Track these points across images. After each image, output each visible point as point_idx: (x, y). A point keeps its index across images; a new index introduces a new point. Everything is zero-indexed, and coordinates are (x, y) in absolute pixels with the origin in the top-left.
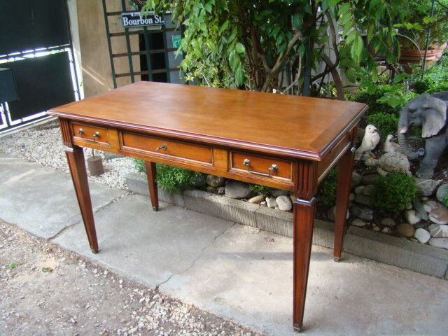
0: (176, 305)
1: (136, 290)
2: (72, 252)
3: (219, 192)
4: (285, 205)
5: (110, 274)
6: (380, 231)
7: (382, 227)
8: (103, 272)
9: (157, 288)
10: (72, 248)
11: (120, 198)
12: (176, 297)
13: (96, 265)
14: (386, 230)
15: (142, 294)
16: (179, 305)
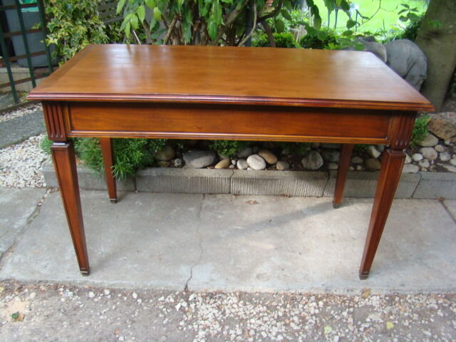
0: (220, 297)
1: (162, 298)
2: (40, 281)
3: (176, 164)
4: (260, 163)
5: (113, 291)
6: (355, 170)
7: (355, 165)
8: (102, 291)
9: (186, 287)
10: (37, 277)
11: (44, 198)
12: (215, 290)
13: (86, 287)
14: (359, 168)
15: (172, 300)
16: (224, 297)
